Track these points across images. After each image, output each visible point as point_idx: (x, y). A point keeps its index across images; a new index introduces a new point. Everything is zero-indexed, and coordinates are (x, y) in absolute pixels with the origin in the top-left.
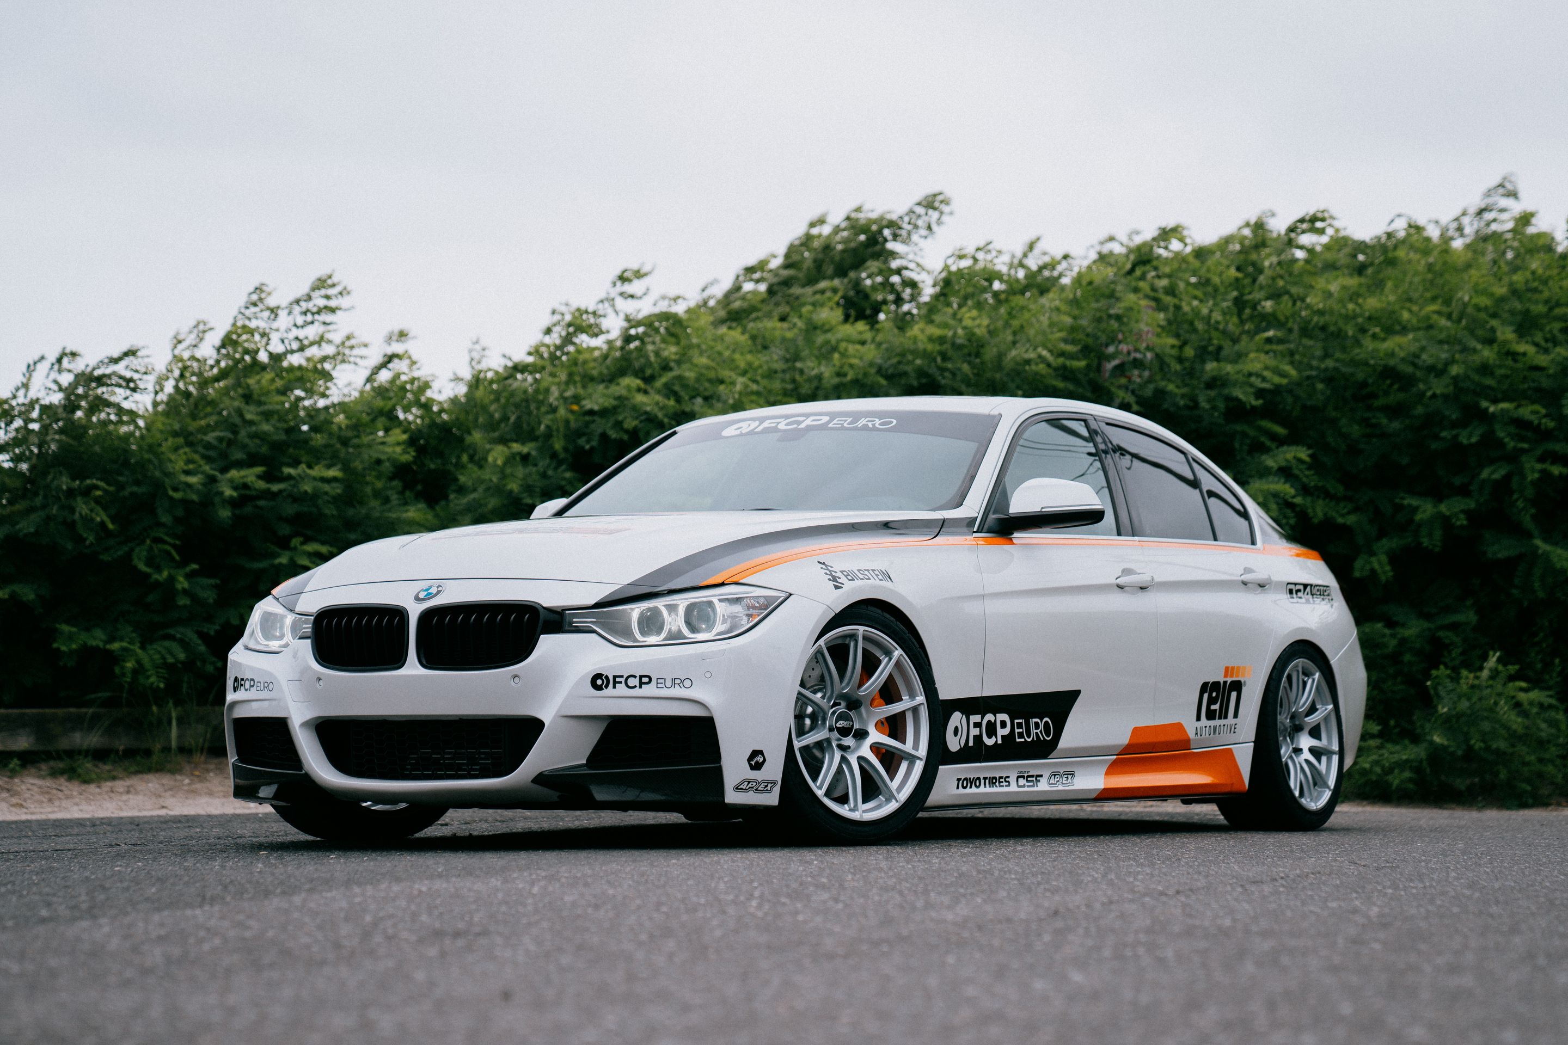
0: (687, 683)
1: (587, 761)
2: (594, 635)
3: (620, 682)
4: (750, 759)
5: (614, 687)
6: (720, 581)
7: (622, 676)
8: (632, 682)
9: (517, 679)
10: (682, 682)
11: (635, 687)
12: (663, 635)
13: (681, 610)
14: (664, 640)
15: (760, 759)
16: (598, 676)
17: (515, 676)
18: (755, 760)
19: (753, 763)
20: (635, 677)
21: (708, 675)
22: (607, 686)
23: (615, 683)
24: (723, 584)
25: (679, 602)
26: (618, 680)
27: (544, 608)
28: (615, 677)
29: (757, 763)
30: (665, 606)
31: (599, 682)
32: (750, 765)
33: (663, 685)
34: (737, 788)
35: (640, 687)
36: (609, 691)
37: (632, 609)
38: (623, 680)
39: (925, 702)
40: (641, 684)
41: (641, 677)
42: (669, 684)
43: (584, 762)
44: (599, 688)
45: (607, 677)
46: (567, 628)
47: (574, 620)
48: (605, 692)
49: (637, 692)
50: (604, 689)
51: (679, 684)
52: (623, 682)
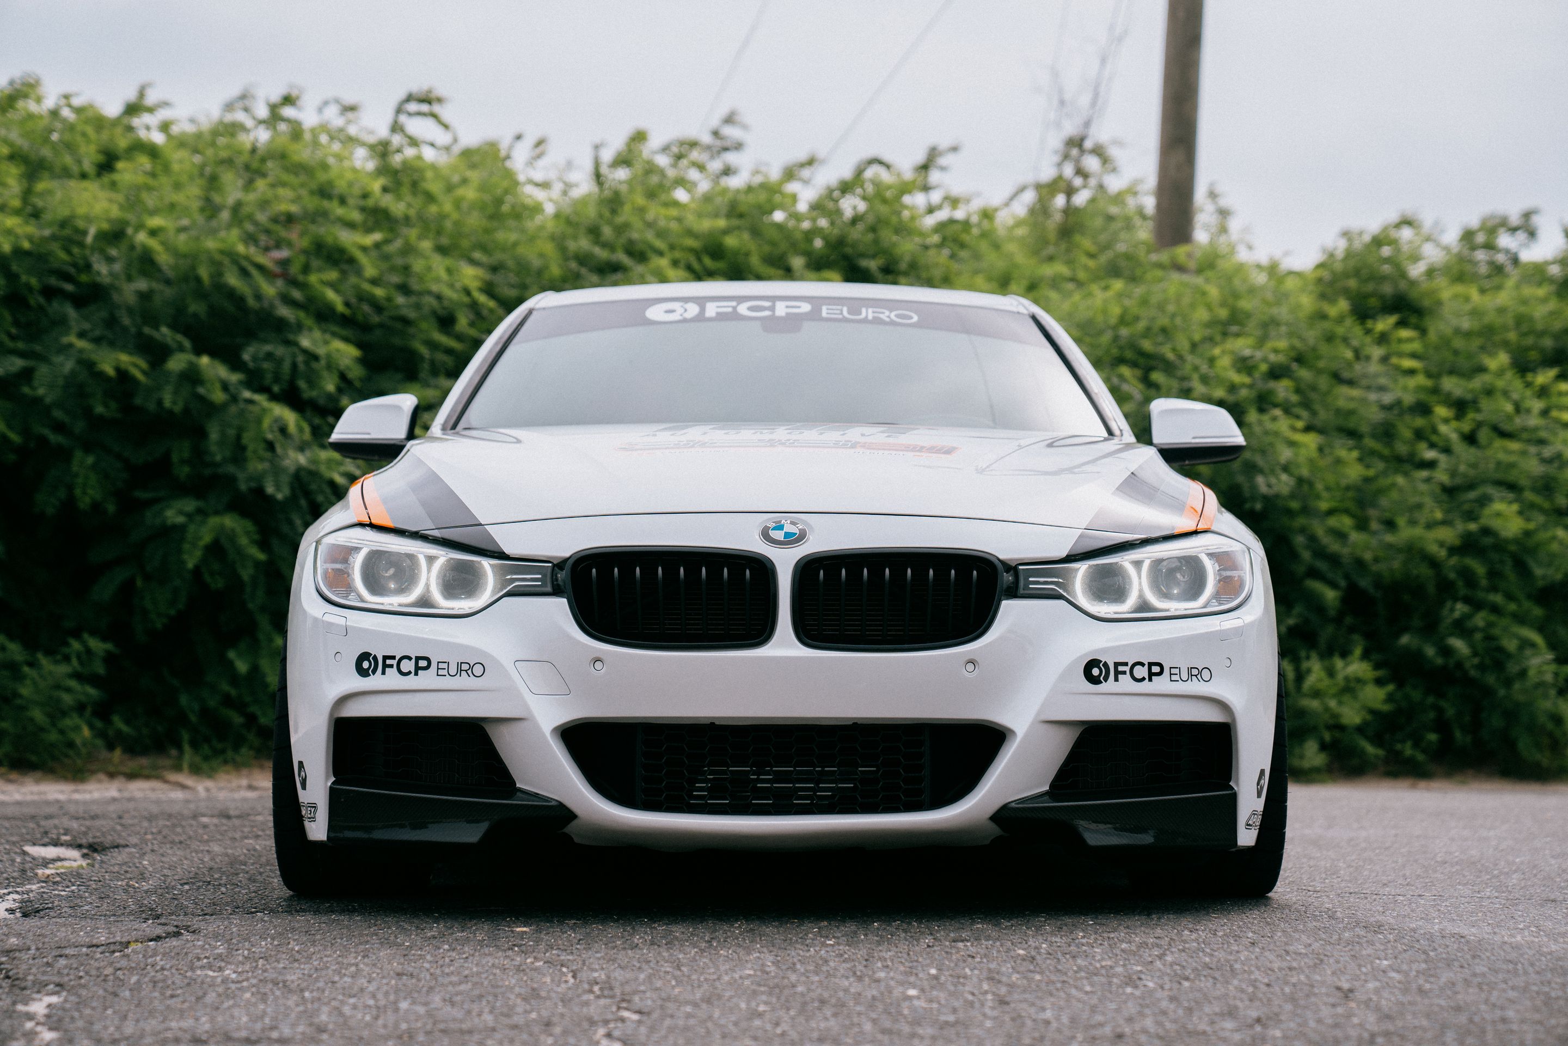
0: (1206, 674)
1: (1052, 785)
2: (1061, 601)
3: (1124, 673)
5: (1116, 680)
6: (1193, 528)
7: (1126, 664)
8: (1138, 672)
11: (1143, 679)
13: (1146, 569)
14: (1133, 611)
17: (972, 662)
20: (1143, 664)
21: (1228, 663)
22: (1106, 679)
23: (1117, 673)
24: (1196, 532)
26: (1121, 668)
27: (1001, 562)
30: (1131, 562)
31: (1095, 672)
35: (1150, 680)
36: (1109, 686)
38: (1127, 669)
40: (1151, 675)
41: (1150, 665)
43: (1046, 789)
44: (1094, 680)
45: (1106, 665)
46: (1021, 591)
47: (1030, 579)
48: (1103, 687)
49: (1146, 687)
50: (1102, 682)
51: (1196, 676)
52: (1128, 673)
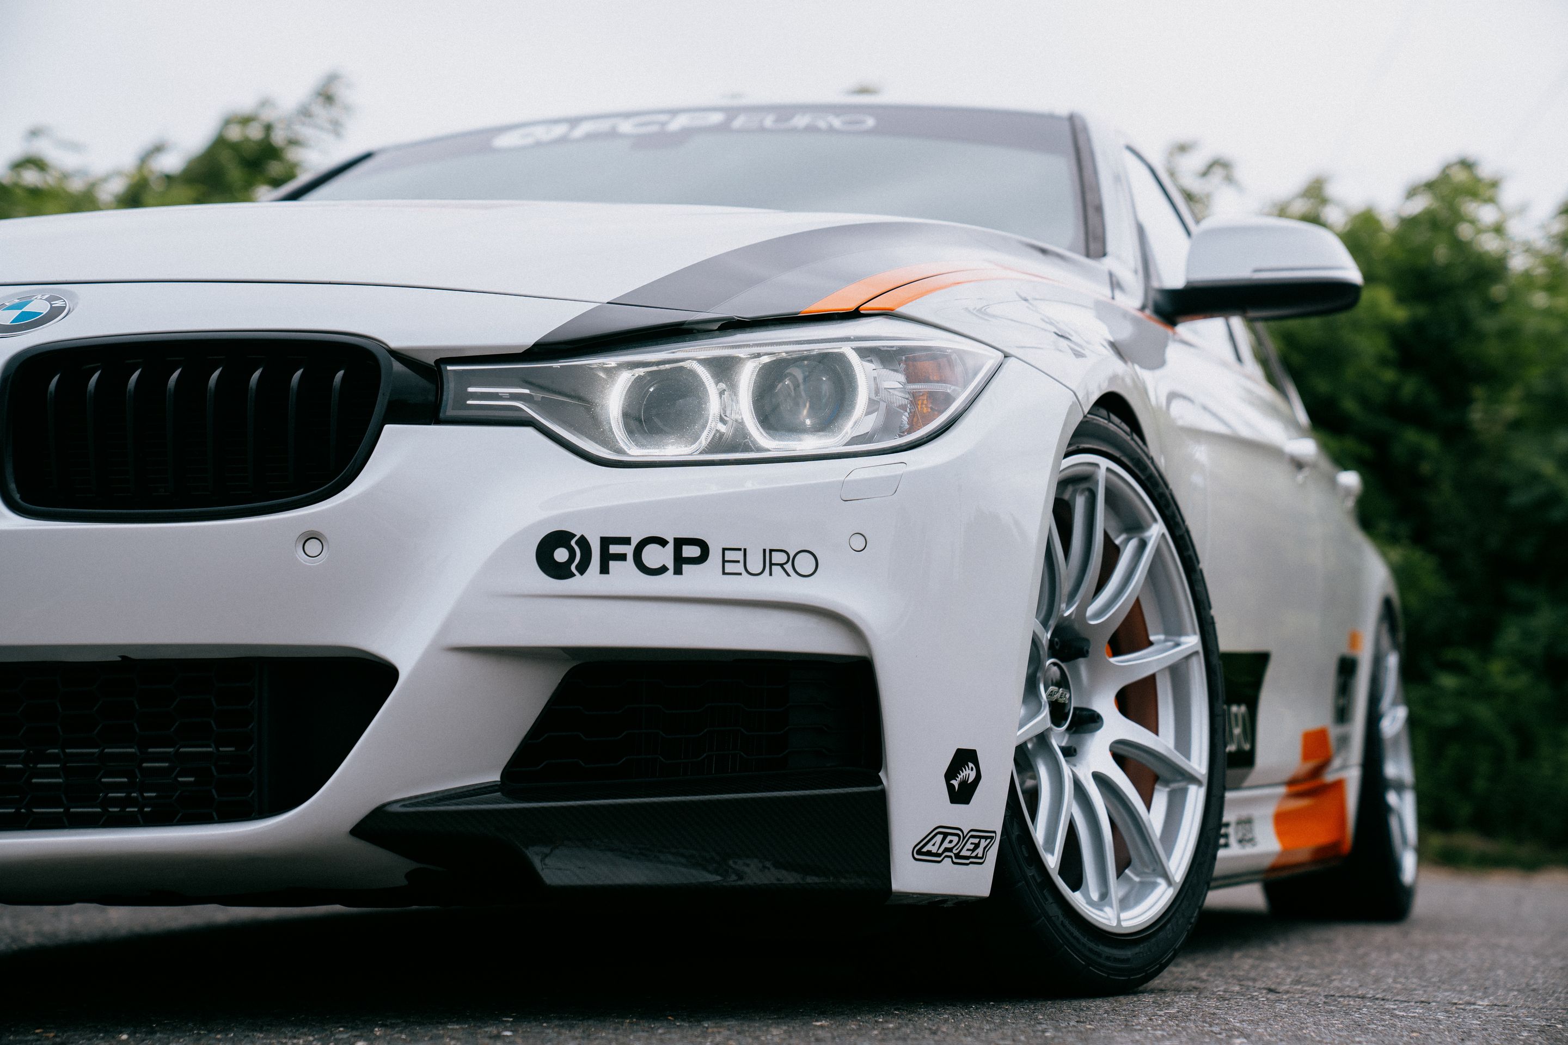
0: (805, 563)
1: (502, 777)
2: (529, 431)
3: (622, 557)
4: (950, 774)
5: (604, 570)
6: (851, 306)
7: (626, 541)
8: (653, 556)
9: (313, 546)
10: (792, 560)
11: (663, 569)
12: (705, 439)
13: (747, 376)
14: (703, 452)
15: (969, 773)
16: (559, 538)
17: (311, 536)
18: (961, 777)
19: (955, 783)
20: (662, 542)
21: (858, 543)
22: (582, 568)
23: (606, 559)
24: (855, 314)
25: (741, 353)
26: (614, 549)
27: (395, 353)
28: (606, 542)
29: (963, 783)
30: (706, 362)
32: (950, 787)
33: (739, 568)
34: (921, 853)
35: (678, 571)
36: (591, 580)
37: (610, 371)
38: (629, 550)
39: (1200, 649)
40: (680, 562)
41: (680, 543)
42: (755, 564)
43: (496, 777)
44: (559, 571)
45: (583, 542)
46: (450, 412)
47: (471, 390)
48: (577, 583)
49: (668, 584)
50: (573, 575)
51: (782, 565)
52: (630, 557)
